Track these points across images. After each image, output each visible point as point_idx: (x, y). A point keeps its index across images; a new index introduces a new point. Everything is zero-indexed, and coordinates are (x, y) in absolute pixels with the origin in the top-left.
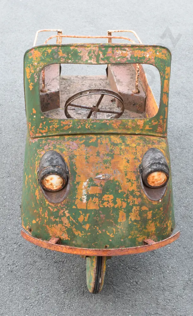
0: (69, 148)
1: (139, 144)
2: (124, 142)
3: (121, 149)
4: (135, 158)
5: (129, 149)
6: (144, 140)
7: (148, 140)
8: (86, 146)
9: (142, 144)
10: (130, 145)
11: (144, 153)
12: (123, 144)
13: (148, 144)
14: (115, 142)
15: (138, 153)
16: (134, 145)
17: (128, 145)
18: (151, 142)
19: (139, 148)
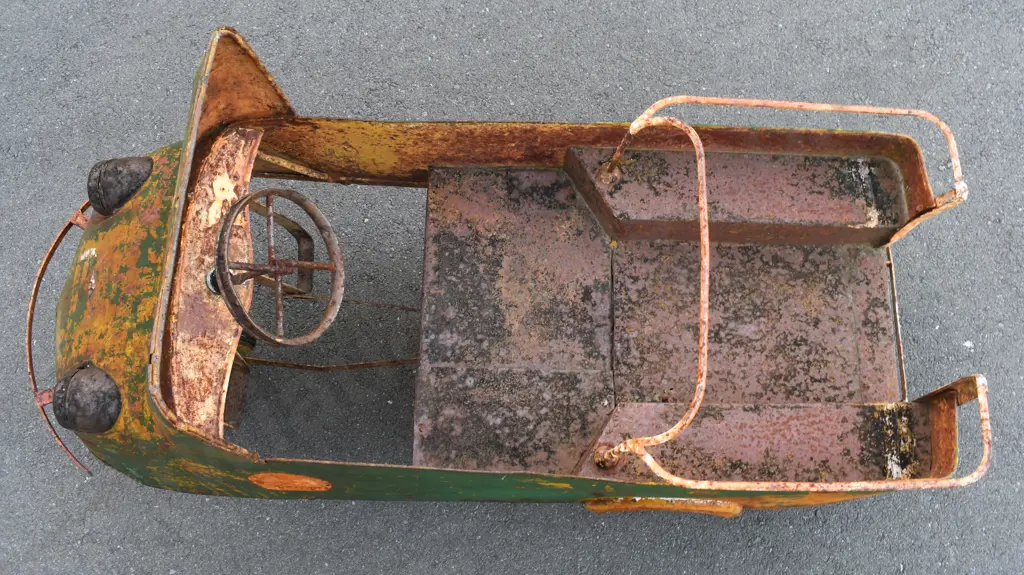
0: (146, 207)
1: (130, 363)
2: (138, 327)
3: (125, 320)
4: (104, 353)
5: (122, 338)
6: (138, 375)
7: (140, 388)
8: (142, 241)
9: (129, 369)
10: (129, 342)
11: (111, 374)
12: (135, 325)
13: (130, 387)
14: (141, 307)
15: (111, 359)
16: (129, 350)
17: (130, 336)
18: (135, 395)
19: (121, 362)
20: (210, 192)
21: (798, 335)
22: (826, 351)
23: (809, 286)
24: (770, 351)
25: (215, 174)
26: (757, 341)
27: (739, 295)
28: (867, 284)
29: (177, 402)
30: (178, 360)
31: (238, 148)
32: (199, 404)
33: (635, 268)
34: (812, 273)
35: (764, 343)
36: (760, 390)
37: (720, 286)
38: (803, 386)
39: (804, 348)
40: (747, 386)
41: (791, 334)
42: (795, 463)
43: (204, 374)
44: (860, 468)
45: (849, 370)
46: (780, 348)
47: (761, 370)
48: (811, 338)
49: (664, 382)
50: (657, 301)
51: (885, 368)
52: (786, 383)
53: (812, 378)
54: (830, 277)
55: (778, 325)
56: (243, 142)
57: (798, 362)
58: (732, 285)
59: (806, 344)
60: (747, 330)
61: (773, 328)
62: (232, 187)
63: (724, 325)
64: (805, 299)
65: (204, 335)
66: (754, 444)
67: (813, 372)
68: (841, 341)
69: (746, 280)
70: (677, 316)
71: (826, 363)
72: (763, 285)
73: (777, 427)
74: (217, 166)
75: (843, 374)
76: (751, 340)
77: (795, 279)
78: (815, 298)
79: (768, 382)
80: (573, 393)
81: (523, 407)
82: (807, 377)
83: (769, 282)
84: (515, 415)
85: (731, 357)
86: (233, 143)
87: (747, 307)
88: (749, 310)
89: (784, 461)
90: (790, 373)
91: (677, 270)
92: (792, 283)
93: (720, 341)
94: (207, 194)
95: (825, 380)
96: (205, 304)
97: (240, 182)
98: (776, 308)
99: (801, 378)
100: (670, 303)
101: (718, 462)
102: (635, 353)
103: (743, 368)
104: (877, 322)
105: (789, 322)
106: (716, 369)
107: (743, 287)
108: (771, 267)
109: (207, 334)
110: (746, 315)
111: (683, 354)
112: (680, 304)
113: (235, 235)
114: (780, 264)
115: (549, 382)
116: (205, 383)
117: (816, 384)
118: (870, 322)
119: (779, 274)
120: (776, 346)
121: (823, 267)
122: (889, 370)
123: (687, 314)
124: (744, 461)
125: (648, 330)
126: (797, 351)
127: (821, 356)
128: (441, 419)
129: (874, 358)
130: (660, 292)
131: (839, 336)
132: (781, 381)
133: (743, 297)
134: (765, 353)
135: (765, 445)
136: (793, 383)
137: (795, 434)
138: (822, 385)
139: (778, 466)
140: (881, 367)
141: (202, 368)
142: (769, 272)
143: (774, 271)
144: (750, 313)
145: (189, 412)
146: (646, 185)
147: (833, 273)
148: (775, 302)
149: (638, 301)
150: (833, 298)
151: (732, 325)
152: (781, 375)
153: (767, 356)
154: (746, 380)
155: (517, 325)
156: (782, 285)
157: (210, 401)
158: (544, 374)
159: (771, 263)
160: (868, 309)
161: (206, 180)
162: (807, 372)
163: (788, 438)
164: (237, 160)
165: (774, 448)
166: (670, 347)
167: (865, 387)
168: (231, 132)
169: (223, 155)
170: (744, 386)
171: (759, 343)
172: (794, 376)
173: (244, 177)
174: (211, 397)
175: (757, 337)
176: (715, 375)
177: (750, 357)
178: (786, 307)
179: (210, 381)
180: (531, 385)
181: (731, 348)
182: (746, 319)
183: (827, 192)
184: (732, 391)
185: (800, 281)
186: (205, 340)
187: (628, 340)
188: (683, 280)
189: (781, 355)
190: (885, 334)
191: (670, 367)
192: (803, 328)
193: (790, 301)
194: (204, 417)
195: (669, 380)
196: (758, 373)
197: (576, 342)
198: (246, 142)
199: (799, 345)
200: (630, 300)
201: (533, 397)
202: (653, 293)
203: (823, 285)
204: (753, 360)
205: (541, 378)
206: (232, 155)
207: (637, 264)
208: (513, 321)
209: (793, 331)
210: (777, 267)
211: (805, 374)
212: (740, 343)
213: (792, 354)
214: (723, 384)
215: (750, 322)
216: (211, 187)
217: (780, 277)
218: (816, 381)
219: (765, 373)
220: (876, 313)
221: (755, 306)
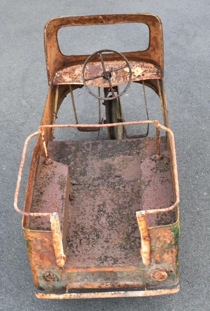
20: (135, 67)
21: (101, 236)
22: (93, 245)
23: (124, 239)
24: (94, 227)
25: (141, 67)
26: (99, 223)
27: (119, 217)
28: (125, 258)
29: (67, 68)
30: (80, 67)
31: (153, 72)
32: (68, 76)
33: (129, 187)
34: (130, 240)
35: (98, 225)
36: (77, 223)
37: (122, 211)
38: (78, 237)
39: (95, 238)
40: (79, 220)
41: (101, 233)
42: (40, 209)
43: (78, 76)
44: (36, 227)
45: (84, 252)
46: (95, 230)
47: (86, 224)
48: (99, 240)
49: (82, 196)
50: (115, 193)
51: (84, 262)
52: (80, 231)
53: (82, 239)
54: (128, 246)
55: (106, 229)
56: (155, 73)
57: (89, 235)
58: (123, 214)
59: (97, 239)
60: (103, 220)
61: (104, 228)
62: (140, 74)
63: (105, 213)
64: (117, 238)
65: (89, 74)
66: (49, 198)
67: (84, 240)
68: (98, 249)
69: (126, 219)
70: (109, 199)
71: (88, 244)
72: (123, 224)
73: (55, 204)
74: (144, 67)
75: (83, 249)
76: (99, 221)
77: (127, 234)
78: (118, 241)
79: (81, 226)
80: (79, 175)
81: (74, 163)
82: (82, 238)
83: (125, 226)
84: (71, 161)
85: (91, 215)
86: (153, 70)
87: (113, 219)
88: (112, 220)
89: (41, 206)
90: (84, 233)
91: (129, 198)
92: (125, 234)
93: (98, 212)
94: (134, 66)
95: (81, 244)
96: (99, 72)
97: (142, 77)
98: (113, 229)
99: (82, 236)
100: (114, 197)
101: (43, 189)
102: (94, 188)
103: (87, 218)
104: (106, 261)
105: (107, 233)
106: (86, 211)
107: (122, 218)
108: (132, 227)
109: (90, 75)
110: (110, 220)
111: (93, 201)
112: (114, 200)
113: (124, 79)
114: (133, 229)
115: (84, 169)
116: (75, 77)
117: (79, 241)
118: (107, 258)
119: (129, 229)
120: (96, 229)
121: (133, 244)
122: (84, 264)
123: (110, 202)
124: (43, 195)
125: (103, 191)
126: (94, 235)
127: (91, 243)
128: (71, 146)
129: (89, 259)
130: (119, 194)
131: (101, 249)
132: (80, 230)
133: (118, 218)
134: (93, 225)
135: (48, 201)
136: (80, 233)
137: (52, 209)
138: (78, 243)
139: (40, 204)
140: (85, 261)
141: (79, 75)
142: (129, 226)
143: (130, 227)
144: (111, 220)
145: (65, 73)
146: (155, 167)
147: (130, 247)
148: (116, 228)
149: (115, 188)
150: (118, 247)
151: (106, 215)
152: (83, 230)
153: (92, 226)
154: (82, 219)
155: (106, 161)
156: (124, 230)
157: (70, 79)
158: (86, 168)
159: (133, 226)
160: (113, 258)
161: (138, 64)
162: (85, 238)
163: (50, 207)
164: (149, 73)
165: (47, 203)
166: (96, 197)
167: (76, 256)
168: (157, 68)
169: (148, 68)
170: (79, 219)
171: (98, 223)
172: (83, 234)
173: (144, 78)
174: (71, 80)
175: (100, 223)
176: (84, 210)
177: (92, 221)
178: (114, 232)
179: (76, 78)
180: (83, 165)
181: (95, 215)
182: (108, 220)
183: (159, 219)
184: (77, 215)
185: (126, 236)
186: (88, 75)
187: (99, 186)
188: (125, 200)
189: (92, 230)
190: (101, 263)
191: (87, 197)
192: (104, 237)
193: (117, 233)
194: (65, 78)
195: (83, 197)
196: (85, 223)
197: (99, 176)
198: (155, 75)
199: (97, 236)
200: (115, 186)
201: (78, 165)
202: (118, 192)
203: (124, 244)
204: (90, 222)
205: (85, 167)
206: (150, 71)
207: (131, 187)
208: (107, 160)
209: (103, 234)
210: (132, 229)
211: (83, 238)
212: (97, 218)
213: (93, 234)
214: (80, 212)
215: (107, 221)
216: (137, 67)
217: (128, 229)
218: (80, 241)
219: (84, 225)
220: (111, 260)
221: (114, 222)
